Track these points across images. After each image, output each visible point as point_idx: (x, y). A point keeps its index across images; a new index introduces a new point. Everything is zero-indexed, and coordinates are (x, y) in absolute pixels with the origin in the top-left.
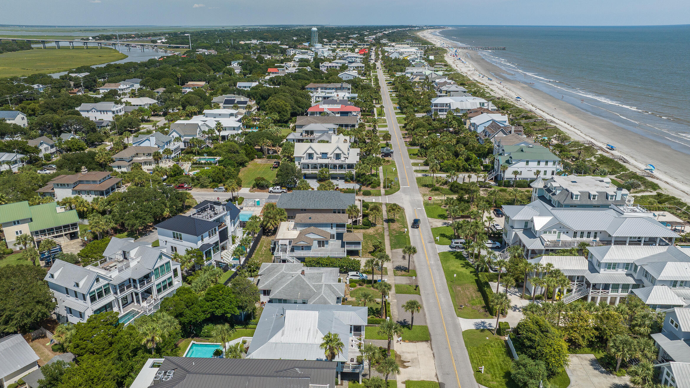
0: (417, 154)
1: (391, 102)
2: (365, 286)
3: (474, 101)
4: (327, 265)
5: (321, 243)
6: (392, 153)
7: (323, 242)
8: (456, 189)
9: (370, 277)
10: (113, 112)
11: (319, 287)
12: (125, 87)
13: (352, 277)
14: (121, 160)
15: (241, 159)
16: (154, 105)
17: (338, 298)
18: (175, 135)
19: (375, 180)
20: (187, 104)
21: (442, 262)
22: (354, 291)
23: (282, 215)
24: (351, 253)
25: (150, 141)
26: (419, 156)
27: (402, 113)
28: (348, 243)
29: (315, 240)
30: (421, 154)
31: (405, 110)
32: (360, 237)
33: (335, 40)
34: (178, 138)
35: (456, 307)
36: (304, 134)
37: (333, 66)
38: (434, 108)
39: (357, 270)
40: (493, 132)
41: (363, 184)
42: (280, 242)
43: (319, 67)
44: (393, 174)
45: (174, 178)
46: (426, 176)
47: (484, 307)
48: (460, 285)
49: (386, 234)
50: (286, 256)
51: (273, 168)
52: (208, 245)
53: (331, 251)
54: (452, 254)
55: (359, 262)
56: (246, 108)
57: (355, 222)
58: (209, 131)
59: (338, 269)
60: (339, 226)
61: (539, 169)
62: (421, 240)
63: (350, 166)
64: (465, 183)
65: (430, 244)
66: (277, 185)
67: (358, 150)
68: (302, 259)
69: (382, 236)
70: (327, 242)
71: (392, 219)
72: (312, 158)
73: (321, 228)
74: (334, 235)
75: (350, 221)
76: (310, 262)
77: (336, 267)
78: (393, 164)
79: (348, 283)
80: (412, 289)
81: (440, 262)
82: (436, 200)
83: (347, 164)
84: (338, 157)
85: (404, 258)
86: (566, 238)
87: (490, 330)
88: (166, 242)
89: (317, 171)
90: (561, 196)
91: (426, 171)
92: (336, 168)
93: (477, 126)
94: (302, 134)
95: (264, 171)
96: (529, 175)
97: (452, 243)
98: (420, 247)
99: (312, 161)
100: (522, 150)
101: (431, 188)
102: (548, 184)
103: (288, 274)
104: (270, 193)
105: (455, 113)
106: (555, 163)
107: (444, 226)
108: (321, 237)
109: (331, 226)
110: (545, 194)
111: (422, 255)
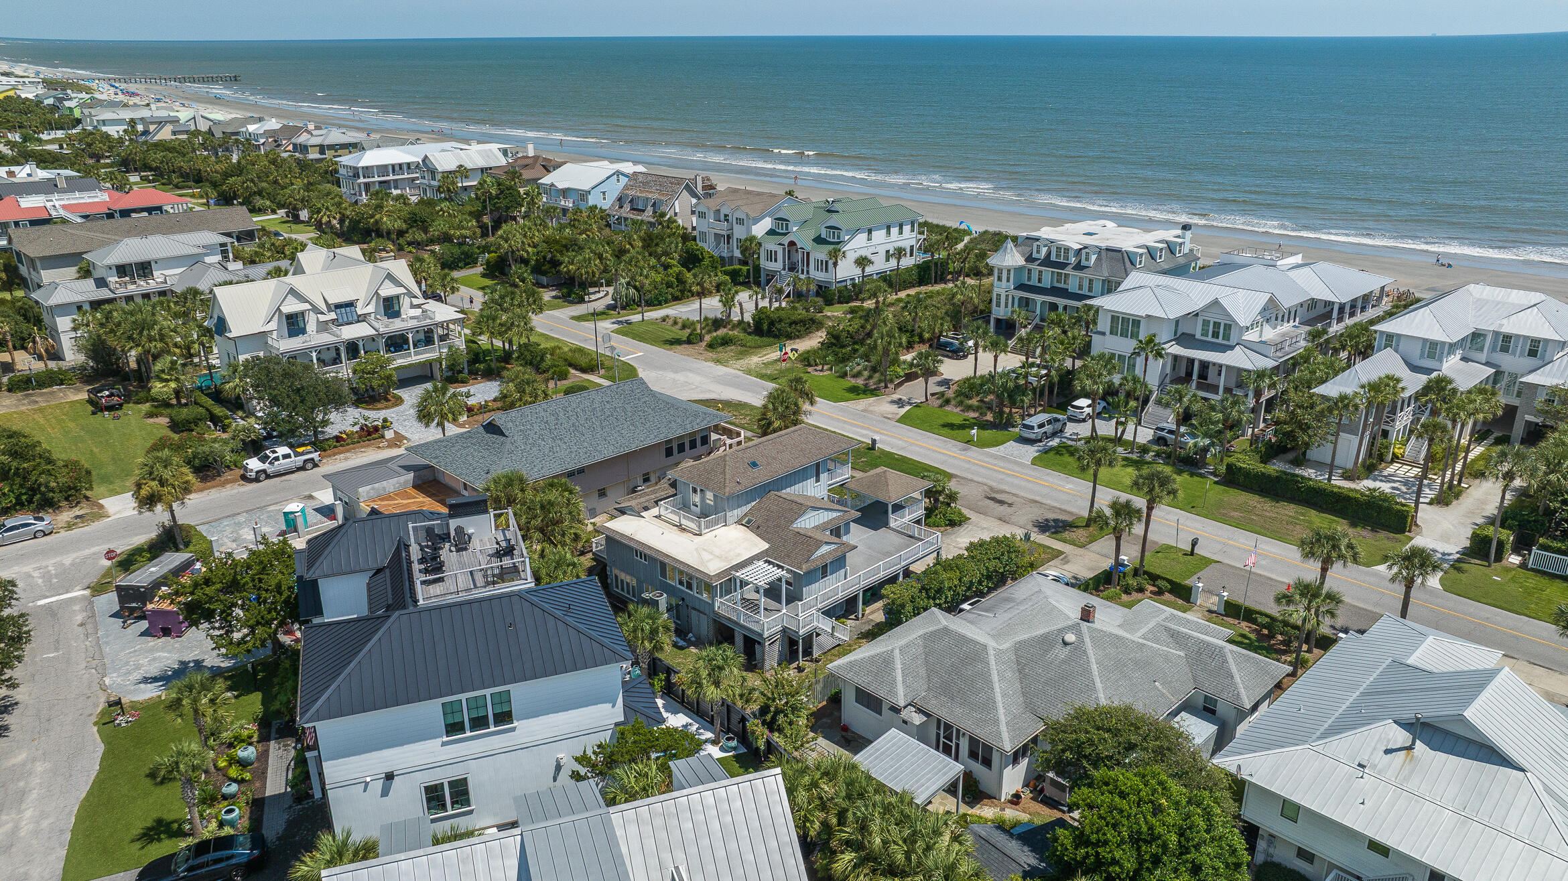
28: (897, 507)
29: (823, 529)
40: (663, 195)
48: (1220, 506)
50: (815, 615)
51: (107, 409)
72: (303, 332)
80: (1181, 557)
83: (440, 325)
84: (390, 307)
85: (1001, 502)
86: (1270, 333)
87: (1458, 560)
88: (390, 777)
89: (345, 371)
90: (1104, 266)
91: (603, 313)
92: (406, 347)
93: (583, 195)
94: (101, 283)
95: (83, 429)
96: (880, 265)
97: (1032, 428)
98: (974, 468)
99: (314, 337)
100: (829, 211)
101: (704, 344)
102: (1038, 252)
103: (1019, 647)
104: (257, 480)
105: (459, 180)
106: (913, 226)
107: (908, 408)
108: (835, 515)
109: (816, 470)
110: (1029, 278)
111: (1016, 481)
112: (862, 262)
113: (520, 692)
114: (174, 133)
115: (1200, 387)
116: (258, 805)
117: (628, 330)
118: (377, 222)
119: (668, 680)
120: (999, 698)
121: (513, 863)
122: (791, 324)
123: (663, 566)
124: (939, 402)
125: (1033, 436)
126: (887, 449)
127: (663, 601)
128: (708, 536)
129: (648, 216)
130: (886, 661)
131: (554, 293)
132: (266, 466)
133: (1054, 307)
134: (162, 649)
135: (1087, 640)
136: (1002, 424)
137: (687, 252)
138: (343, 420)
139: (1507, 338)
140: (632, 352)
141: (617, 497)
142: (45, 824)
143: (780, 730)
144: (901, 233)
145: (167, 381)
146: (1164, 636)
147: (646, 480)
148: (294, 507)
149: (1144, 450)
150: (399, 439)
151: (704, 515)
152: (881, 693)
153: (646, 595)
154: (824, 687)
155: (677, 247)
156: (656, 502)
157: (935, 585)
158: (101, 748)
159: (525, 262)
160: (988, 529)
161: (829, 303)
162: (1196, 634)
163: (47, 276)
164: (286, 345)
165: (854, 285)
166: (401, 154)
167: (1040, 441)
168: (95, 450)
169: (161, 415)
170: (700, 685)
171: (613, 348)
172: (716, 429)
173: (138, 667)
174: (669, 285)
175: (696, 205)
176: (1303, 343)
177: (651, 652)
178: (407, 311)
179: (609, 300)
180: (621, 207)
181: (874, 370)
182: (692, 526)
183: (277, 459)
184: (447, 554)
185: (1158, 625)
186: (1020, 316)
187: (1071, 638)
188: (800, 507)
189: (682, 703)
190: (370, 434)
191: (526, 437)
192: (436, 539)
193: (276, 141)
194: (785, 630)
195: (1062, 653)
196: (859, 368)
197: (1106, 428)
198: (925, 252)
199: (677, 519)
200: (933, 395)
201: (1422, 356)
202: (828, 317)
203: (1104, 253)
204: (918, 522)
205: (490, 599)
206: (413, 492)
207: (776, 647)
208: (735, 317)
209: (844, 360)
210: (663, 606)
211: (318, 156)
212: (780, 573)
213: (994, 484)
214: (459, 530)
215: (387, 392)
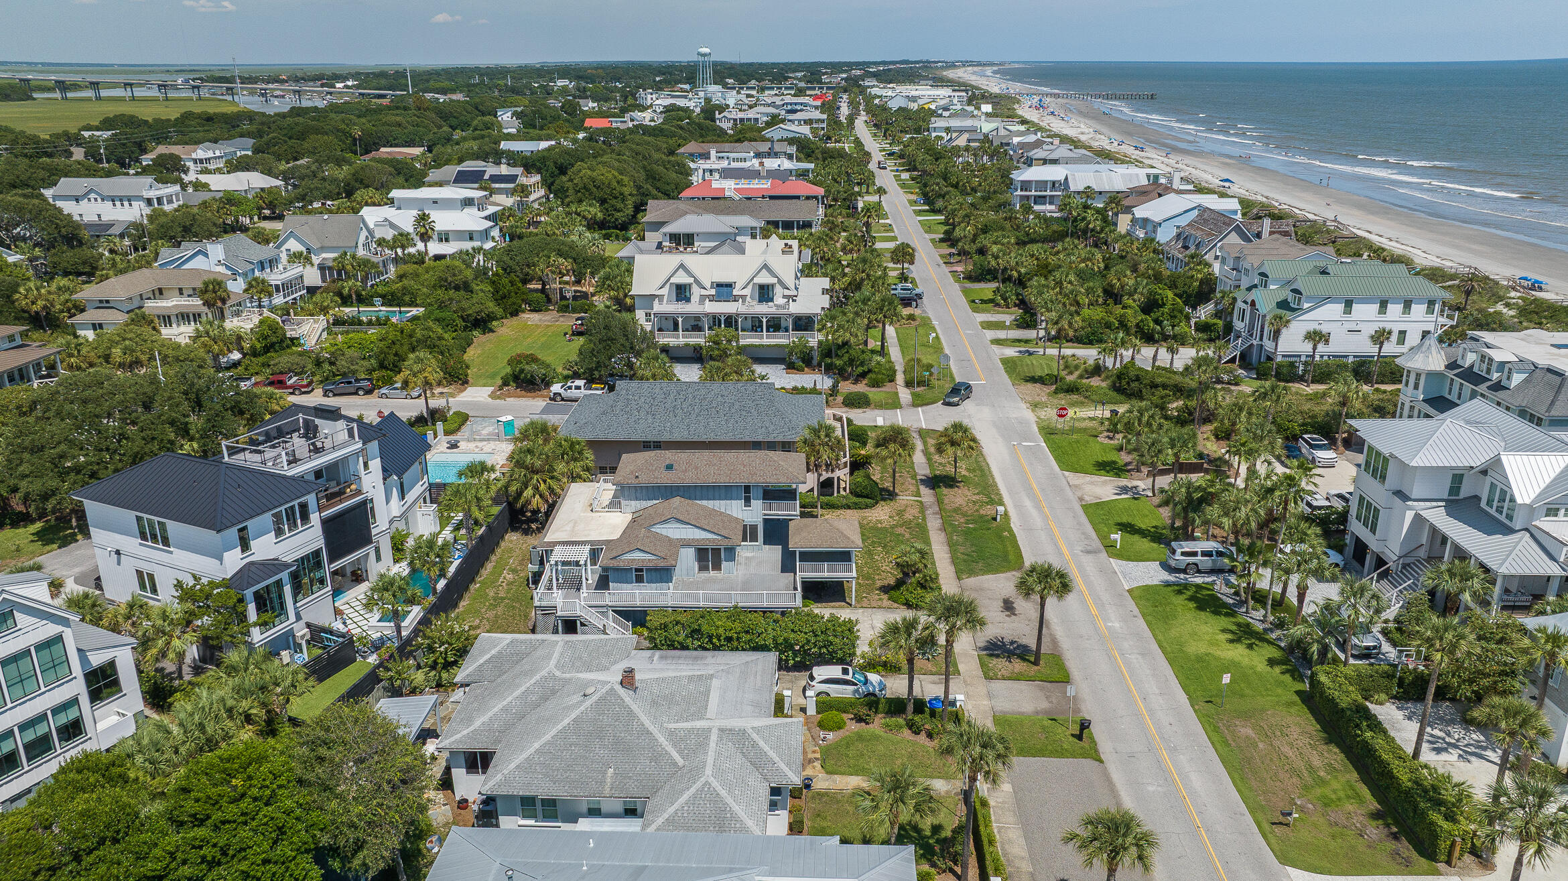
0: (991, 301)
1: (901, 191)
2: (877, 725)
3: (1128, 171)
4: (729, 639)
5: (710, 557)
6: (919, 296)
7: (717, 551)
8: (1134, 385)
9: (897, 686)
10: (149, 202)
11: (694, 744)
12: (210, 154)
13: (824, 687)
14: (104, 304)
15: (477, 308)
16: (270, 191)
17: (775, 791)
18: (294, 245)
19: (878, 363)
20: (357, 185)
21: (1149, 624)
22: (837, 745)
23: (575, 460)
24: (816, 591)
25: (206, 255)
26: (998, 305)
27: (934, 211)
28: (807, 557)
29: (686, 544)
30: (1005, 300)
31: (940, 204)
32: (848, 533)
33: (753, 82)
34: (301, 254)
35: (1260, 817)
36: (666, 244)
37: (749, 120)
38: (1019, 193)
39: (843, 661)
40: (1210, 234)
41: (842, 374)
42: (558, 554)
43: (714, 120)
44: (931, 350)
45: (261, 359)
46: (1030, 354)
47: (1376, 816)
48: (1246, 715)
49: (933, 523)
50: (578, 605)
51: (573, 334)
52: (274, 566)
53: (746, 585)
54: (1180, 592)
55: (849, 628)
56: (512, 192)
57: (826, 486)
58: (395, 239)
59: (772, 657)
60: (773, 494)
61: (1388, 326)
62: (1056, 545)
63: (803, 323)
64: (1159, 368)
65: (1090, 557)
66: (576, 376)
67: (825, 283)
68: (635, 617)
69: (921, 532)
70: (731, 552)
71: (946, 477)
72: (688, 300)
73: (709, 504)
74: (754, 528)
75: (811, 481)
76: (665, 627)
77: (764, 648)
78: (926, 324)
79: (812, 710)
80: (1064, 735)
81: (1141, 623)
82: (1079, 420)
84: (764, 293)
85: (1009, 609)
88: (118, 553)
89: (698, 338)
92: (758, 329)
93: (1156, 227)
96: (1347, 347)
97: (1173, 552)
99: (696, 306)
100: (1323, 272)
101: (1054, 387)
102: (1463, 357)
106: (1431, 307)
108: (710, 535)
109: (746, 494)
110: (1450, 391)
112: (1316, 337)
117: (1018, 360)
124: (1161, 501)
125: (1172, 563)
126: (1015, 525)
128: (597, 514)
135: (594, 698)
140: (979, 379)
148: (505, 418)
178: (779, 299)
180: (1176, 242)
187: (590, 690)
188: (668, 515)
195: (575, 700)
200: (1162, 491)
203: (1539, 374)
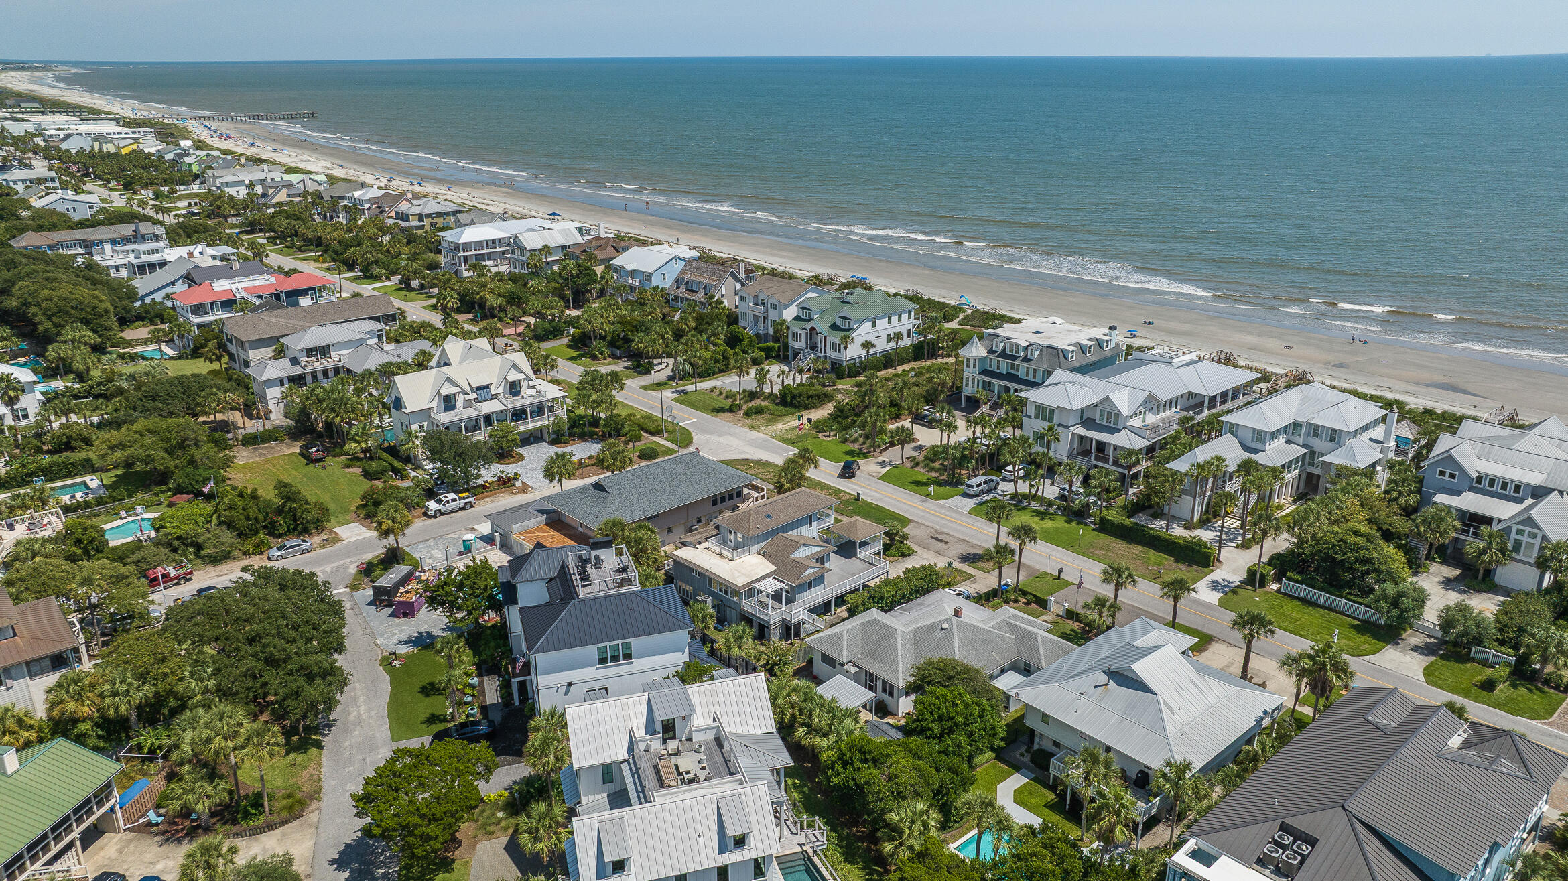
0: (582, 356)
3: (559, 227)
8: (800, 399)
28: (864, 544)
30: (602, 354)
38: (462, 254)
46: (684, 392)
47: (1177, 562)
48: (1090, 546)
51: (314, 461)
53: (844, 571)
55: (934, 569)
61: (891, 331)
72: (455, 407)
80: (1051, 580)
83: (548, 401)
84: (514, 389)
85: (941, 541)
86: (1151, 419)
87: (1238, 587)
88: (569, 685)
89: (481, 436)
90: (1044, 359)
91: (665, 383)
92: (524, 416)
93: (648, 276)
94: (294, 361)
95: (304, 476)
96: (882, 345)
97: (971, 487)
98: (928, 515)
99: (462, 413)
100: (843, 302)
101: (742, 412)
102: (997, 346)
103: (916, 631)
104: (435, 516)
105: (544, 257)
106: (910, 314)
107: (888, 468)
108: (820, 549)
109: (810, 520)
110: (991, 366)
111: (954, 526)
112: (867, 345)
113: (637, 643)
114: (289, 196)
115: (1097, 458)
116: (484, 709)
117: (685, 399)
118: (481, 298)
119: (712, 647)
120: (900, 659)
121: (645, 707)
122: (808, 398)
123: (710, 579)
124: (912, 464)
125: (973, 493)
126: (869, 500)
127: (709, 600)
128: (738, 561)
129: (700, 297)
130: (839, 637)
131: (626, 364)
132: (441, 507)
133: (1008, 389)
134: (405, 625)
135: (955, 627)
136: (954, 482)
137: (731, 333)
138: (488, 474)
139: (1317, 427)
140: (688, 418)
141: (679, 534)
142: (373, 713)
143: (775, 675)
144: (900, 319)
145: (359, 442)
146: (1005, 627)
147: (699, 521)
148: (469, 536)
149: (1050, 504)
150: (525, 489)
151: (736, 548)
152: (834, 655)
153: (699, 598)
154: (805, 653)
155: (723, 329)
156: (706, 539)
157: (879, 595)
158: (388, 678)
159: (603, 338)
160: (927, 559)
161: (840, 376)
162: (1023, 626)
163: (254, 355)
164: (446, 418)
165: (861, 362)
166: (492, 230)
167: (978, 496)
168: (319, 493)
169: (355, 466)
170: (729, 647)
171: (674, 418)
172: (747, 486)
173: (394, 635)
174: (716, 361)
175: (740, 290)
176: (1175, 427)
177: (703, 630)
178: (526, 391)
179: (668, 372)
180: (678, 288)
181: (867, 437)
182: (729, 555)
183: (448, 502)
184: (590, 570)
185: (1004, 620)
186: (982, 395)
187: (945, 626)
188: (796, 545)
189: (720, 660)
190: (505, 483)
191: (621, 493)
192: (584, 562)
193: (379, 207)
194: (783, 620)
195: (940, 634)
196: (856, 435)
197: (1023, 487)
198: (919, 334)
199: (718, 550)
200: (907, 458)
201: (1253, 440)
202: (838, 390)
203: (1044, 350)
204: (878, 554)
205: (615, 595)
206: (546, 528)
207: (778, 631)
208: (767, 390)
209: (846, 428)
210: (709, 604)
211: (417, 223)
212: (781, 585)
213: (938, 528)
214: (597, 557)
215: (511, 451)
